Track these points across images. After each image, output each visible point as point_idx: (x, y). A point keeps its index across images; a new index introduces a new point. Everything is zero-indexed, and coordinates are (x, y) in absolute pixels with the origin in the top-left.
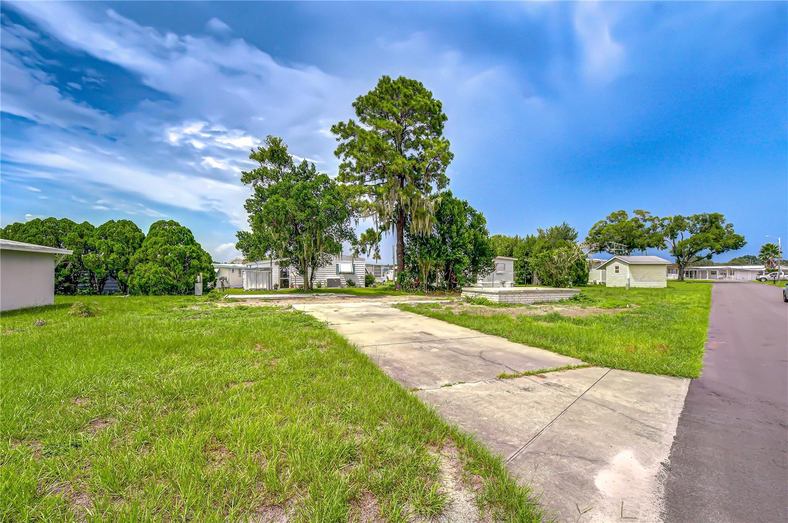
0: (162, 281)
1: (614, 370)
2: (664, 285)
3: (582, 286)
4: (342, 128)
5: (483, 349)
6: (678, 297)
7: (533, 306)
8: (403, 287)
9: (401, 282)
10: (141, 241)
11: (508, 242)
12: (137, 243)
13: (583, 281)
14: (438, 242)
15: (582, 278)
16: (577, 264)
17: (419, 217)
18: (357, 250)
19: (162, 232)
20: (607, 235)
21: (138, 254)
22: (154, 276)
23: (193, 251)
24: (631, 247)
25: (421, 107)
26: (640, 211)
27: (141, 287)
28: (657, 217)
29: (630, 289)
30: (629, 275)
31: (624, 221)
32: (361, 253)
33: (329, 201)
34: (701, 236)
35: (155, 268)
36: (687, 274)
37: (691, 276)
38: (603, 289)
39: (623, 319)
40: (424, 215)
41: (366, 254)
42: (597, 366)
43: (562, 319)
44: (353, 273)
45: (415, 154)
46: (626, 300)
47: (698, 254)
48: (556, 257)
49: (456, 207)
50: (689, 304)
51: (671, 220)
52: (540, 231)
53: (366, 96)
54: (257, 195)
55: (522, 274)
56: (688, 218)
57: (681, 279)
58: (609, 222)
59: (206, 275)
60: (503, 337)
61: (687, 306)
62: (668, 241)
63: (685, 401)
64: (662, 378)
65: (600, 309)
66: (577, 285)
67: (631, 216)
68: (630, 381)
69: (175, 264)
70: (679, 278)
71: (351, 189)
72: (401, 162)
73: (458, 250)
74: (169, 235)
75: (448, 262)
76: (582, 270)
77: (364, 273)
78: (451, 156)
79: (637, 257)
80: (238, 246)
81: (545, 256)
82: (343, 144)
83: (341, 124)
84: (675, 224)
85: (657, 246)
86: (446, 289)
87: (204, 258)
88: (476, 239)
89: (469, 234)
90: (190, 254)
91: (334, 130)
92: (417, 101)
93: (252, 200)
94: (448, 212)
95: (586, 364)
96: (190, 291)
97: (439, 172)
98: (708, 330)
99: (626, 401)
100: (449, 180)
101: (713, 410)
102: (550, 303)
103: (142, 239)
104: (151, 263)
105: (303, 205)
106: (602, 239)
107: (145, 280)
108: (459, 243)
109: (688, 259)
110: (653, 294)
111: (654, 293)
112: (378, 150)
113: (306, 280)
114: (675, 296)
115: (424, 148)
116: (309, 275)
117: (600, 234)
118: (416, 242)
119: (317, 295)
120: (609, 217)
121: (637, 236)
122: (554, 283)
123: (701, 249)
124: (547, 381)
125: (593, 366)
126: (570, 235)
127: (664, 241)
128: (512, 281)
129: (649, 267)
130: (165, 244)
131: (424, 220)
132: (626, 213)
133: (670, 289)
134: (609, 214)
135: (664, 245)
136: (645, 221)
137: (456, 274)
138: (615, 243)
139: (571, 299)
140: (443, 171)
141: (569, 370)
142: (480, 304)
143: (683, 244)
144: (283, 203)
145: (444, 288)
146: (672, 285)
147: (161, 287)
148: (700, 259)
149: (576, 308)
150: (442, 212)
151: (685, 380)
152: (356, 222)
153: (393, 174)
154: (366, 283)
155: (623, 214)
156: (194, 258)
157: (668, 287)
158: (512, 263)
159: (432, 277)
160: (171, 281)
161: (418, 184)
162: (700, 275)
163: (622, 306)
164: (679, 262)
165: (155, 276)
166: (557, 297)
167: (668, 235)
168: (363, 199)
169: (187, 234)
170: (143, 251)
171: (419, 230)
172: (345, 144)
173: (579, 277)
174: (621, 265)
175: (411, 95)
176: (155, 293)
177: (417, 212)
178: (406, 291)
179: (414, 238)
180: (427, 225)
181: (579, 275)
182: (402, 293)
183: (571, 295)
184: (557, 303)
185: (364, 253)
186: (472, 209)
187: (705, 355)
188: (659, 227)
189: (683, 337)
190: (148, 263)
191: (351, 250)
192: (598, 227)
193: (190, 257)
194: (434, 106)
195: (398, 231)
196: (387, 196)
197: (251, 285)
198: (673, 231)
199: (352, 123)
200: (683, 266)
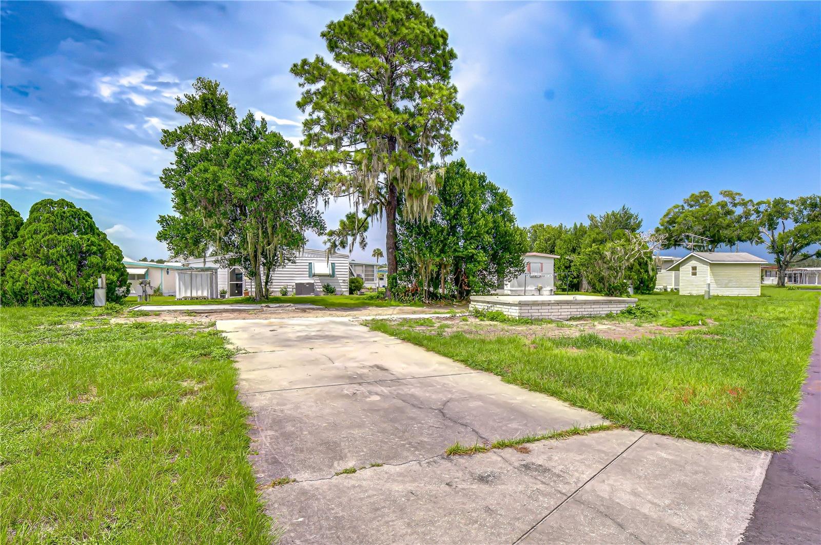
0: (46, 286)
1: (648, 436)
2: (757, 292)
3: (646, 294)
4: (306, 67)
5: (453, 397)
6: (774, 309)
7: (567, 322)
8: (394, 294)
9: (392, 288)
10: (18, 229)
11: (549, 233)
12: (12, 232)
13: (648, 286)
14: (442, 231)
15: (647, 283)
16: (640, 264)
17: (414, 196)
18: (334, 243)
19: (46, 215)
20: (684, 224)
21: (13, 247)
22: (33, 278)
23: (93, 244)
24: (715, 241)
25: (417, 36)
26: (729, 192)
27: (15, 294)
28: (751, 201)
29: (709, 298)
30: (709, 279)
31: (706, 206)
32: (339, 247)
33: (282, 171)
34: (808, 226)
35: (35, 266)
36: (790, 277)
37: (795, 281)
38: (673, 298)
39: (688, 343)
40: (420, 193)
41: (348, 248)
42: (623, 427)
43: (599, 343)
44: (333, 275)
45: (411, 105)
46: (701, 314)
47: (804, 251)
48: (608, 254)
49: (468, 182)
50: (786, 319)
51: (769, 203)
52: (592, 218)
53: (339, 22)
54: (179, 163)
55: (566, 277)
56: (792, 202)
57: (781, 285)
58: (686, 207)
59: (111, 277)
60: (497, 374)
61: (785, 322)
62: (765, 234)
63: (757, 501)
64: (725, 450)
65: (661, 328)
66: (639, 292)
67: (716, 199)
68: (670, 457)
69: (64, 261)
70: (778, 284)
71: (318, 156)
72: (386, 117)
73: (471, 243)
74: (57, 220)
75: (458, 260)
76: (647, 271)
77: (348, 276)
78: (460, 109)
79: (722, 255)
80: (161, 237)
81: (594, 252)
82: (308, 92)
83: (305, 62)
84: (774, 209)
85: (750, 240)
86: (456, 298)
87: (109, 253)
88: (496, 227)
89: (486, 221)
90: (88, 247)
91: (296, 70)
92: (410, 28)
93: (173, 170)
94: (456, 189)
95: (607, 423)
96: (89, 300)
97: (442, 132)
98: (810, 361)
99: (652, 503)
100: (457, 143)
101: (804, 523)
102: (593, 317)
103: (19, 225)
104: (29, 259)
105: (244, 178)
106: (677, 230)
107: (21, 284)
108: (472, 233)
109: (791, 258)
110: (740, 306)
111: (743, 303)
112: (355, 100)
113: (259, 285)
114: (770, 308)
115: (422, 97)
116: (263, 278)
117: (675, 223)
118: (411, 232)
119: (266, 306)
120: (688, 200)
121: (724, 225)
122: (606, 289)
123: (808, 244)
124: (529, 459)
125: (617, 428)
126: (632, 223)
127: (759, 233)
128: (552, 287)
129: (738, 268)
130: (51, 233)
131: (421, 200)
132: (710, 195)
133: (765, 298)
134: (687, 196)
135: (760, 238)
136: (735, 205)
137: (468, 277)
138: (693, 235)
139: (623, 313)
140: (447, 129)
141: (575, 437)
142: (492, 319)
143: (784, 238)
144: (215, 174)
145: (454, 296)
146: (767, 292)
147: (43, 294)
148: (806, 257)
149: (628, 325)
150: (448, 188)
151: (763, 453)
152: (325, 202)
153: (378, 133)
154: (350, 289)
155: (706, 196)
156: (95, 253)
157: (763, 295)
158: (552, 261)
159: (435, 281)
160: (58, 285)
161: (415, 149)
162: (807, 278)
163: (693, 323)
164: (778, 261)
165: (35, 279)
166: (604, 310)
167: (765, 224)
168: (335, 169)
169: (83, 218)
170: (19, 244)
171: (415, 215)
172: (312, 91)
173: (642, 282)
174: (701, 266)
175: (401, 20)
176: (34, 302)
177: (411, 188)
178: (399, 300)
179: (409, 227)
180: (426, 208)
181: (642, 279)
182: (393, 303)
183: (623, 307)
184: (603, 318)
185: (344, 247)
186: (492, 185)
187: (801, 406)
188: (753, 214)
189: (771, 373)
190: (26, 259)
191: (325, 243)
192: (672, 214)
193: (87, 252)
194: (435, 36)
195: (388, 217)
196: (367, 166)
197: (186, 291)
198: (772, 219)
199: (319, 60)
200: (784, 266)
